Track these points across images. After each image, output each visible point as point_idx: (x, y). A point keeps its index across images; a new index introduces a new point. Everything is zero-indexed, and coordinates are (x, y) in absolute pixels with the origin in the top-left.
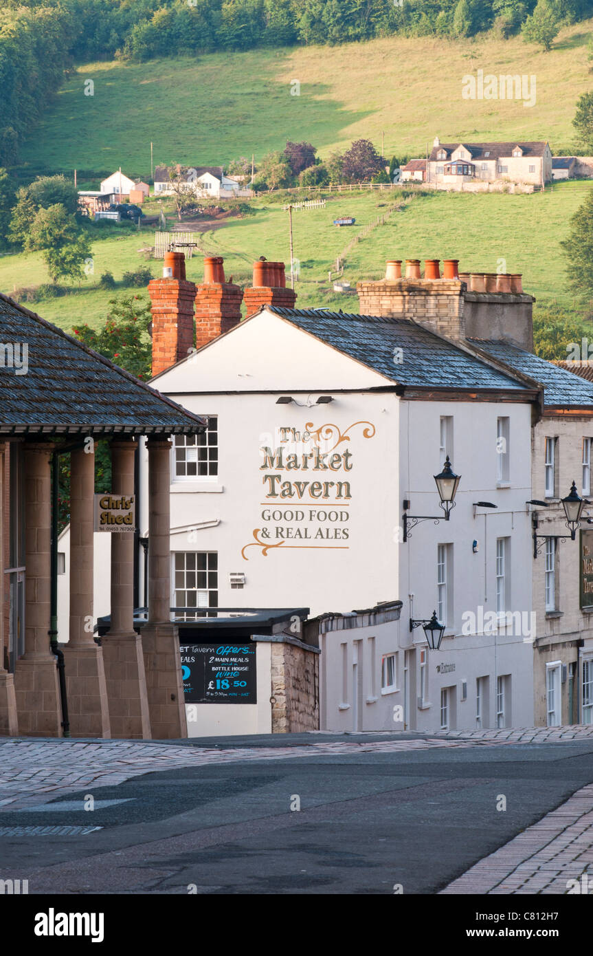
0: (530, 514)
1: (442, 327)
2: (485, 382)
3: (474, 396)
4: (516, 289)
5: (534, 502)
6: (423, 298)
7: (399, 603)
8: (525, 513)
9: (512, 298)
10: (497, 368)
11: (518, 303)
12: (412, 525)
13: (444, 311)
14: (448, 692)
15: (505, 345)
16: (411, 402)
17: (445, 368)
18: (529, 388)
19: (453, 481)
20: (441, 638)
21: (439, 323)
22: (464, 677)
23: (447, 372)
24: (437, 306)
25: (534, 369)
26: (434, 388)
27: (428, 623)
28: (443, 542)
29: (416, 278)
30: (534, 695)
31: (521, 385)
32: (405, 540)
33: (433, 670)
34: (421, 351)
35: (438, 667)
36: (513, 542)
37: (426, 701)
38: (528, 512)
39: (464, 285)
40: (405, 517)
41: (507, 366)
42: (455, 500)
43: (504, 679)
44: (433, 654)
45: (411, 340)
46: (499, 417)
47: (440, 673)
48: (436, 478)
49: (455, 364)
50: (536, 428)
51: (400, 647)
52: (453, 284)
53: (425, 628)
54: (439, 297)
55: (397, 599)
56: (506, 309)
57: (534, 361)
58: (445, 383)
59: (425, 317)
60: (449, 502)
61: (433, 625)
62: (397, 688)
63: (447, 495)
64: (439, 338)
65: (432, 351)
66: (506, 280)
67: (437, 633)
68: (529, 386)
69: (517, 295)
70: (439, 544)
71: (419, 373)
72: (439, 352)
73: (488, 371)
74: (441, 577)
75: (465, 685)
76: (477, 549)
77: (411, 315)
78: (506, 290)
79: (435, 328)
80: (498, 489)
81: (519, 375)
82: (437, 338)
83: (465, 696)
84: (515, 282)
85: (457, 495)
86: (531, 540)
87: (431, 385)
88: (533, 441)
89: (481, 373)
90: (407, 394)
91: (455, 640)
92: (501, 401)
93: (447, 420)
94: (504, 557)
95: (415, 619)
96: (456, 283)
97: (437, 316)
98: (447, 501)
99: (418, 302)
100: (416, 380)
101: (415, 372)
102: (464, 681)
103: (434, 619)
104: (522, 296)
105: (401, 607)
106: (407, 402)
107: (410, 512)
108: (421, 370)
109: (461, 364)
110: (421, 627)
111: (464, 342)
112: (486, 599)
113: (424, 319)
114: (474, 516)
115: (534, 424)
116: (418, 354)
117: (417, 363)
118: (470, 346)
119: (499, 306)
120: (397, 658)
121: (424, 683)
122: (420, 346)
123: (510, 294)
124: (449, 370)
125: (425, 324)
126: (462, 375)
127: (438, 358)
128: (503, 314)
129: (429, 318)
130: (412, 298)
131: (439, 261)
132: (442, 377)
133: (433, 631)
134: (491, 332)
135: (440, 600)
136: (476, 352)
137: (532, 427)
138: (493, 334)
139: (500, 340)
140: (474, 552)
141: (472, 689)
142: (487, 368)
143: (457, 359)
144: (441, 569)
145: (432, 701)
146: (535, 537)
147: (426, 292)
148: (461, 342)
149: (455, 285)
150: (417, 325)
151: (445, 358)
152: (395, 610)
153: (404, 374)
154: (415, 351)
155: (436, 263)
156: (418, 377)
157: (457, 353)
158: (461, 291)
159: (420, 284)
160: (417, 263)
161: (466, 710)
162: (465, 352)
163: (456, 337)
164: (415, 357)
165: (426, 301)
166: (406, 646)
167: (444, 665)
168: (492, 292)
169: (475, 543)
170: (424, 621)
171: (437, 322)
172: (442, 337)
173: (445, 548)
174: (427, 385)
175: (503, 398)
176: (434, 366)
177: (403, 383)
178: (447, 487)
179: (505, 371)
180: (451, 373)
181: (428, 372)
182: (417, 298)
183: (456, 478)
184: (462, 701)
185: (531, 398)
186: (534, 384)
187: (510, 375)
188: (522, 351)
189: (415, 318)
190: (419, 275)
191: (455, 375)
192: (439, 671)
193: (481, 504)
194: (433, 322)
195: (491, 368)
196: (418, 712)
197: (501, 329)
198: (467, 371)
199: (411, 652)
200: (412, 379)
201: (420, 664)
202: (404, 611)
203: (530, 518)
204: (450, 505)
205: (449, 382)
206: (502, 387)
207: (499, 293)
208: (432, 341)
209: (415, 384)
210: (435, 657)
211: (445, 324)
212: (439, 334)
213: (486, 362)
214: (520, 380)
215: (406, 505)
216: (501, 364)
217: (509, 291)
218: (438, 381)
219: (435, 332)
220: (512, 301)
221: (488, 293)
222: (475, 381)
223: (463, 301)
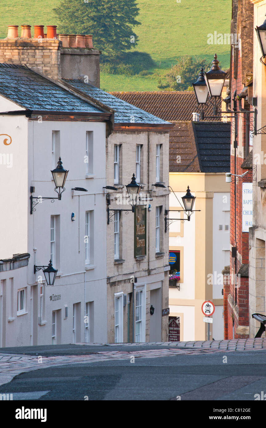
0: (105, 195)
1: (46, 71)
2: (78, 108)
3: (72, 117)
4: (88, 45)
5: (108, 188)
6: (33, 51)
7: (28, 255)
8: (102, 195)
9: (86, 51)
10: (83, 98)
11: (90, 55)
12: (36, 203)
13: (47, 60)
14: (57, 313)
15: (82, 82)
16: (34, 121)
17: (52, 99)
18: (105, 112)
19: (63, 174)
20: (55, 277)
21: (44, 68)
22: (65, 304)
23: (54, 101)
24: (43, 56)
25: (102, 99)
26: (49, 112)
27: (46, 268)
28: (54, 214)
29: (28, 37)
30: (107, 314)
31: (99, 109)
32: (31, 213)
33: (47, 299)
34: (36, 87)
35: (51, 297)
36: (95, 213)
37: (44, 319)
38: (104, 194)
39: (60, 43)
40: (31, 198)
41: (90, 97)
42: (65, 186)
43: (90, 304)
44: (48, 289)
45: (28, 80)
46: (86, 131)
47: (52, 301)
48: (52, 172)
49: (58, 96)
50: (109, 138)
51: (28, 284)
52: (53, 42)
53: (44, 271)
54: (44, 51)
55: (26, 252)
56: (83, 59)
57: (102, 94)
58: (55, 108)
59: (34, 64)
60: (61, 188)
61: (50, 269)
62: (26, 311)
63: (60, 183)
64: (44, 78)
65: (42, 87)
66: (82, 39)
67: (52, 274)
68: (104, 110)
69: (90, 49)
70: (51, 215)
71: (38, 102)
72: (46, 88)
73: (78, 101)
74: (52, 238)
75: (66, 308)
76: (74, 218)
77: (25, 62)
78: (82, 46)
79: (41, 71)
80: (87, 179)
81: (98, 103)
82: (43, 78)
83: (66, 316)
84: (88, 40)
85: (66, 183)
86: (106, 213)
87: (46, 110)
88: (107, 147)
89: (74, 102)
90: (33, 116)
91: (61, 279)
92: (88, 120)
93: (56, 133)
94: (89, 224)
95: (37, 266)
96: (56, 41)
97: (43, 63)
98: (60, 187)
99: (30, 54)
100: (37, 106)
101: (35, 101)
102: (66, 306)
103: (50, 265)
104: (92, 50)
105: (29, 257)
106: (32, 121)
107: (34, 195)
108: (38, 100)
109: (61, 96)
110: (41, 271)
111: (61, 81)
112: (79, 252)
113: (34, 65)
114: (73, 197)
115: (108, 135)
116: (34, 89)
117: (35, 95)
118: (65, 83)
119: (78, 57)
120: (26, 292)
121: (42, 308)
122: (34, 84)
123: (84, 48)
124: (54, 99)
125: (35, 68)
126: (63, 104)
127: (47, 92)
128: (80, 62)
129: (37, 65)
130: (26, 51)
131: (43, 26)
132: (52, 105)
133: (50, 273)
134: (72, 74)
135: (51, 252)
136: (69, 88)
137: (107, 137)
138: (74, 75)
139: (78, 80)
140: (72, 220)
141: (70, 311)
142: (77, 99)
143: (58, 92)
144: (52, 231)
145: (47, 320)
146: (108, 210)
147: (36, 47)
148: (59, 81)
149: (55, 43)
150: (29, 69)
151: (50, 92)
152: (25, 259)
153: (29, 103)
154: (31, 87)
155: (42, 27)
156: (38, 104)
157: (57, 88)
158: (59, 47)
159: (31, 41)
160: (29, 27)
161: (67, 324)
162: (63, 88)
163: (56, 77)
164: (33, 91)
165: (35, 53)
166: (32, 283)
167: (55, 295)
168: (73, 47)
169: (73, 215)
170: (43, 267)
171: (42, 67)
172: (46, 78)
173: (55, 218)
174: (44, 110)
175: (90, 118)
176: (45, 97)
177: (30, 109)
178: (59, 178)
179: (89, 101)
180: (56, 102)
181: (43, 101)
182: (29, 51)
183: (66, 172)
184: (64, 319)
185: (106, 119)
186: (108, 109)
187: (92, 103)
188: (93, 87)
189: (28, 65)
190: (30, 36)
191: (59, 103)
192: (51, 299)
193: (77, 189)
194: (40, 68)
195: (79, 98)
196: (39, 327)
197: (79, 72)
198: (65, 100)
199: (35, 287)
200: (35, 106)
201: (40, 295)
202: (31, 260)
203: (105, 198)
204: (62, 190)
205: (57, 108)
206: (89, 111)
207: (78, 48)
208: (40, 80)
209: (37, 110)
210: (49, 291)
211: (48, 69)
212: (44, 75)
213: (76, 94)
214: (98, 107)
215: (32, 189)
216: (86, 96)
217: (84, 46)
218: (50, 107)
219: (41, 75)
220: (86, 53)
221: (70, 48)
222: (72, 108)
223: (60, 54)
